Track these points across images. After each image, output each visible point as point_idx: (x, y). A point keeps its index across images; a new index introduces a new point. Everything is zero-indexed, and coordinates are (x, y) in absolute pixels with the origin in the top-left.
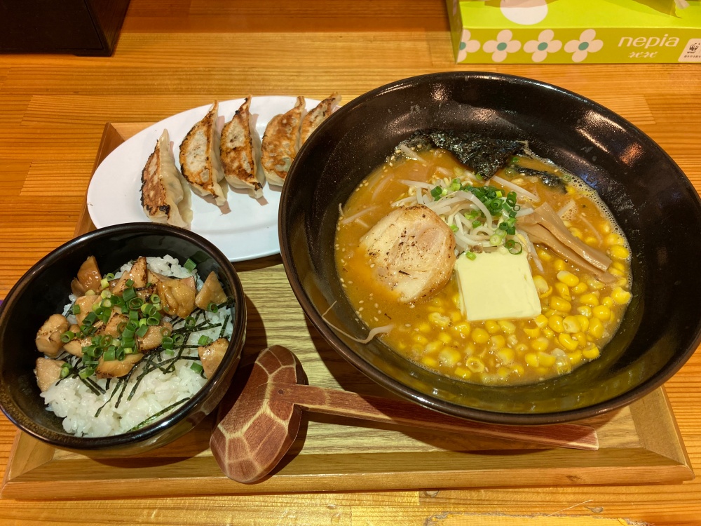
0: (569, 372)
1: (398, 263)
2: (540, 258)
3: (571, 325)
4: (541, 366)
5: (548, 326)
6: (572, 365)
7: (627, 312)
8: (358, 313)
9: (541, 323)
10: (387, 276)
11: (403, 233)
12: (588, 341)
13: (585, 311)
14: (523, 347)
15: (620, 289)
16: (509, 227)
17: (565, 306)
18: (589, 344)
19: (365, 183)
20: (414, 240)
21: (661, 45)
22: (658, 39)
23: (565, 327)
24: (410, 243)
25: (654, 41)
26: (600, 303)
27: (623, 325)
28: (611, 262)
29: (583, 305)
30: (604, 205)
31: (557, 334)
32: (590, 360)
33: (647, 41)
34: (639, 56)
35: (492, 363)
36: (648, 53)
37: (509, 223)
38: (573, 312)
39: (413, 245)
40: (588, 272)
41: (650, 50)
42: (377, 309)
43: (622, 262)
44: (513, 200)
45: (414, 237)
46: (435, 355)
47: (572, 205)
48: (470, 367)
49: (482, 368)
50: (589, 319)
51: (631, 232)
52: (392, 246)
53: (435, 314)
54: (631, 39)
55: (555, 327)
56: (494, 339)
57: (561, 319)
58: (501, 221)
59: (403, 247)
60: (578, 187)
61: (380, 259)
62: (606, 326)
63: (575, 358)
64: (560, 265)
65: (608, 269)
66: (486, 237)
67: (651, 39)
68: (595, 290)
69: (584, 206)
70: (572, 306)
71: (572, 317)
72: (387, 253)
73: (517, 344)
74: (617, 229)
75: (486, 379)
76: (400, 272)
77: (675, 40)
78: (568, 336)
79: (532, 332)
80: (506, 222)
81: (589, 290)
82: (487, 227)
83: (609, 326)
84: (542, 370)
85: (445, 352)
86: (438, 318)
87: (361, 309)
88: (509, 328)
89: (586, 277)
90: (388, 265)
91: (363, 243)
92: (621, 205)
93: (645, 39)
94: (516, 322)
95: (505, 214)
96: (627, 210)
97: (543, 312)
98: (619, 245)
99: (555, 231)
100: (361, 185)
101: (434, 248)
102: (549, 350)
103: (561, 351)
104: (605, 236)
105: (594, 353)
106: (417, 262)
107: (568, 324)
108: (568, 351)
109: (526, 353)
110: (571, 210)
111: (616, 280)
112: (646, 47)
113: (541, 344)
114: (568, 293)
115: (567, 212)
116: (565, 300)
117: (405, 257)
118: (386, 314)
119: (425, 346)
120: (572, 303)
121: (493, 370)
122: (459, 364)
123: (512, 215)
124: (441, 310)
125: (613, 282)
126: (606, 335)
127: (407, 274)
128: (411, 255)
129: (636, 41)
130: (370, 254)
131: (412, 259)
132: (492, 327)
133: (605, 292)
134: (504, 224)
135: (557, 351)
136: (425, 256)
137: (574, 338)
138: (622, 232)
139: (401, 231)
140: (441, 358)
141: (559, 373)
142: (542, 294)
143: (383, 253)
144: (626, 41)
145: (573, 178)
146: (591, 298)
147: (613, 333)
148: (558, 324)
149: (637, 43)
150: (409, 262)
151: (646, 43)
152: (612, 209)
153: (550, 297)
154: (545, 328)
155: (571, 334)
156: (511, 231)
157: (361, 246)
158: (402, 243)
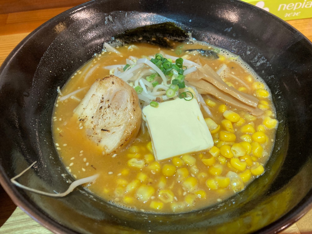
0: (243, 189)
1: (101, 123)
2: (207, 105)
3: (238, 150)
4: (220, 188)
5: (220, 154)
6: (244, 184)
7: (277, 134)
8: (68, 168)
9: (214, 153)
10: (93, 135)
11: (102, 99)
12: (253, 161)
13: (246, 138)
14: (203, 175)
15: (269, 118)
16: (179, 83)
17: (231, 137)
18: (254, 163)
19: (79, 72)
20: (109, 103)
21: (303, 7)
22: (301, 4)
23: (234, 153)
24: (107, 106)
25: (298, 5)
26: (256, 130)
27: (276, 144)
28: (259, 100)
29: (244, 134)
30: (247, 65)
31: (228, 160)
32: (258, 177)
33: (295, 5)
34: (290, 15)
35: (180, 193)
36: (295, 13)
37: (179, 79)
38: (238, 141)
39: (109, 107)
40: (243, 110)
41: (297, 11)
42: (85, 163)
43: (266, 100)
44: (180, 64)
45: (108, 100)
46: (133, 194)
47: (225, 67)
48: (162, 199)
49: (171, 198)
50: (251, 144)
51: (268, 78)
52: (95, 111)
53: (133, 160)
54: (285, 5)
55: (226, 155)
56: (179, 171)
57: (229, 147)
58: (173, 78)
59: (102, 110)
60: (226, 56)
61: (88, 123)
62: (264, 147)
63: (246, 177)
64: (223, 108)
65: (257, 106)
66: (164, 92)
67: (297, 4)
68: (250, 122)
69: (233, 68)
70: (236, 135)
71: (238, 144)
72: (92, 117)
73: (198, 173)
74: (258, 78)
75: (175, 208)
76: (102, 130)
77: (310, 3)
78: (238, 160)
79: (209, 161)
80: (177, 78)
81: (247, 122)
82: (164, 85)
83: (266, 147)
84: (222, 191)
85: (142, 189)
86: (135, 162)
87: (71, 164)
88: (190, 161)
89: (243, 113)
90: (95, 126)
91: (76, 113)
92: (257, 61)
93: (293, 4)
94: (195, 155)
95: (175, 73)
96: (263, 64)
97: (215, 145)
98: (261, 89)
99: (215, 83)
100: (76, 74)
101: (123, 106)
102: (224, 174)
103: (234, 173)
104: (250, 84)
105: (260, 170)
106: (113, 119)
107: (236, 150)
108: (240, 172)
109: (206, 179)
110: (224, 71)
111: (264, 113)
112: (294, 9)
113: (217, 170)
114: (232, 127)
115: (222, 72)
116: (231, 132)
117: (105, 118)
118: (92, 166)
119: (125, 187)
120: (235, 133)
121: (181, 199)
122: (153, 198)
123: (181, 73)
124: (138, 155)
125: (262, 114)
126: (266, 155)
127: (107, 131)
128: (108, 115)
129: (288, 6)
130: (80, 120)
131: (110, 118)
132: (178, 163)
133: (258, 122)
134: (175, 80)
135: (230, 174)
136: (118, 113)
137: (242, 160)
138: (262, 80)
139: (100, 99)
140: (138, 195)
141: (235, 192)
142: (212, 130)
143: (90, 118)
144: (282, 7)
145: (222, 50)
146: (249, 128)
147: (271, 152)
148: (228, 152)
149: (289, 8)
150: (107, 121)
151: (294, 7)
152: (252, 66)
153: (219, 132)
154: (218, 156)
155: (240, 158)
156: (181, 86)
157: (74, 115)
158: (101, 108)
